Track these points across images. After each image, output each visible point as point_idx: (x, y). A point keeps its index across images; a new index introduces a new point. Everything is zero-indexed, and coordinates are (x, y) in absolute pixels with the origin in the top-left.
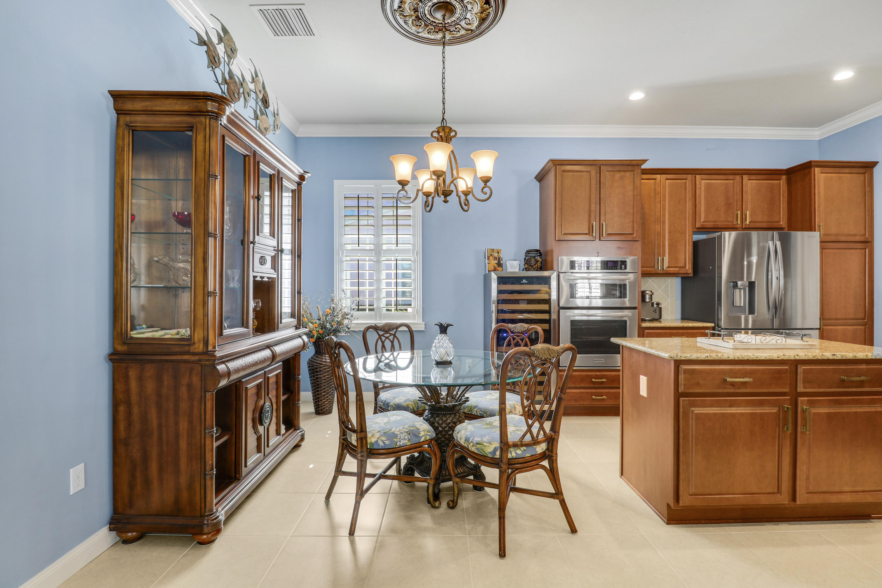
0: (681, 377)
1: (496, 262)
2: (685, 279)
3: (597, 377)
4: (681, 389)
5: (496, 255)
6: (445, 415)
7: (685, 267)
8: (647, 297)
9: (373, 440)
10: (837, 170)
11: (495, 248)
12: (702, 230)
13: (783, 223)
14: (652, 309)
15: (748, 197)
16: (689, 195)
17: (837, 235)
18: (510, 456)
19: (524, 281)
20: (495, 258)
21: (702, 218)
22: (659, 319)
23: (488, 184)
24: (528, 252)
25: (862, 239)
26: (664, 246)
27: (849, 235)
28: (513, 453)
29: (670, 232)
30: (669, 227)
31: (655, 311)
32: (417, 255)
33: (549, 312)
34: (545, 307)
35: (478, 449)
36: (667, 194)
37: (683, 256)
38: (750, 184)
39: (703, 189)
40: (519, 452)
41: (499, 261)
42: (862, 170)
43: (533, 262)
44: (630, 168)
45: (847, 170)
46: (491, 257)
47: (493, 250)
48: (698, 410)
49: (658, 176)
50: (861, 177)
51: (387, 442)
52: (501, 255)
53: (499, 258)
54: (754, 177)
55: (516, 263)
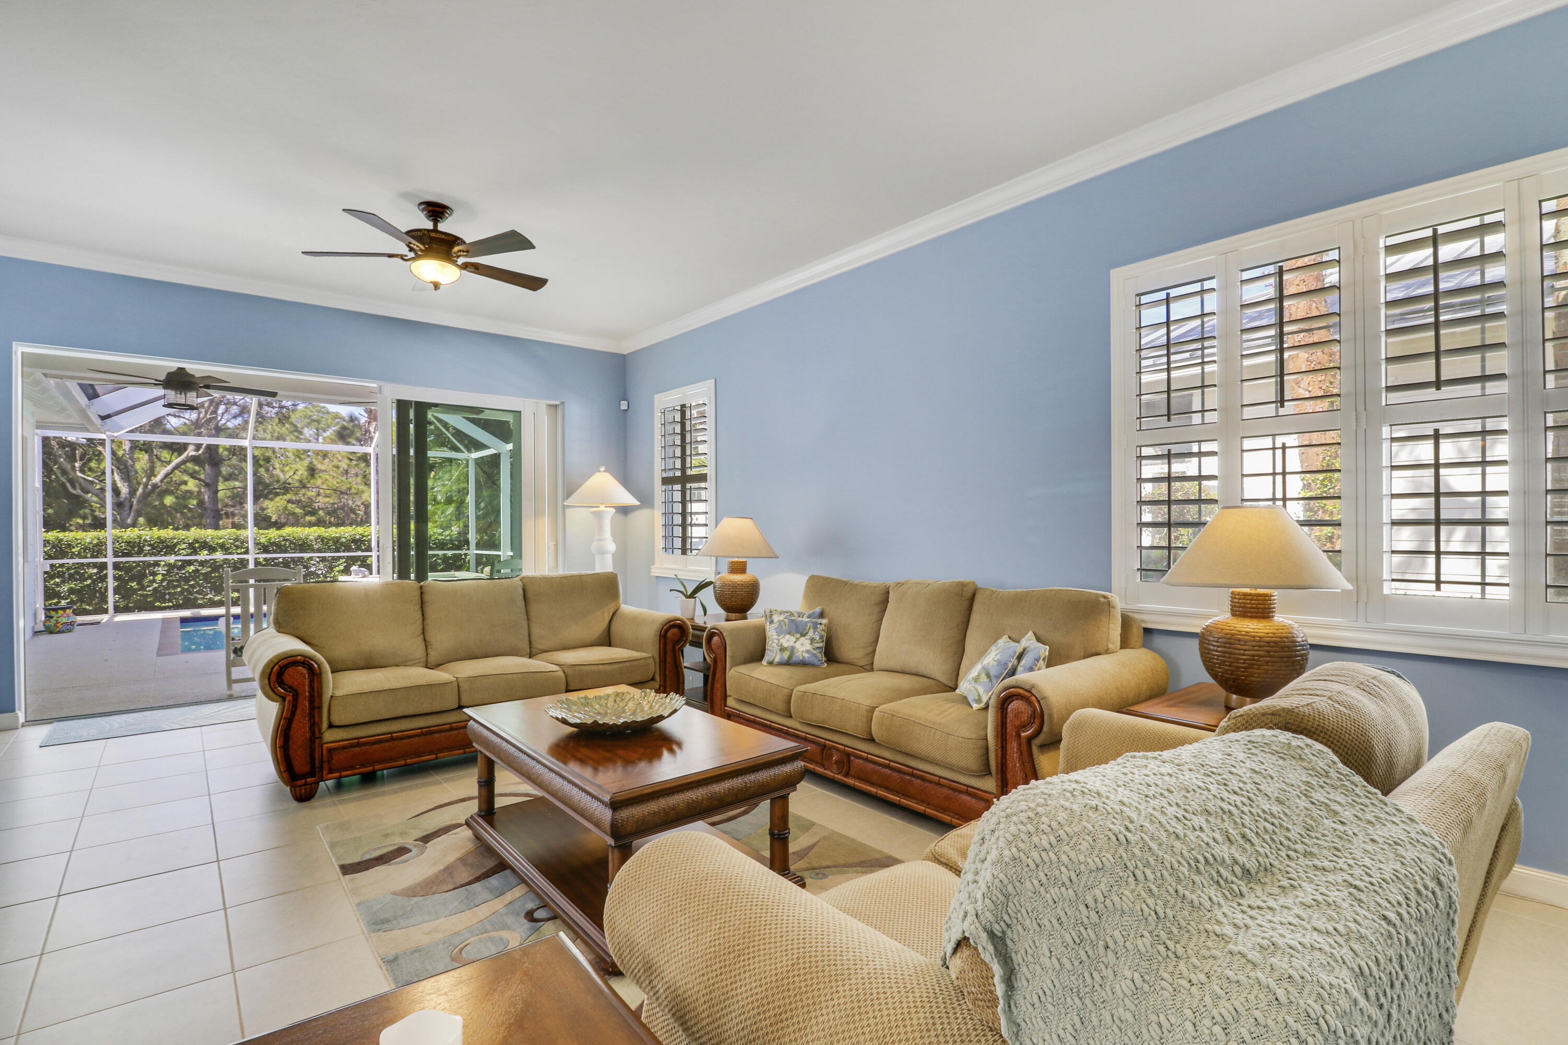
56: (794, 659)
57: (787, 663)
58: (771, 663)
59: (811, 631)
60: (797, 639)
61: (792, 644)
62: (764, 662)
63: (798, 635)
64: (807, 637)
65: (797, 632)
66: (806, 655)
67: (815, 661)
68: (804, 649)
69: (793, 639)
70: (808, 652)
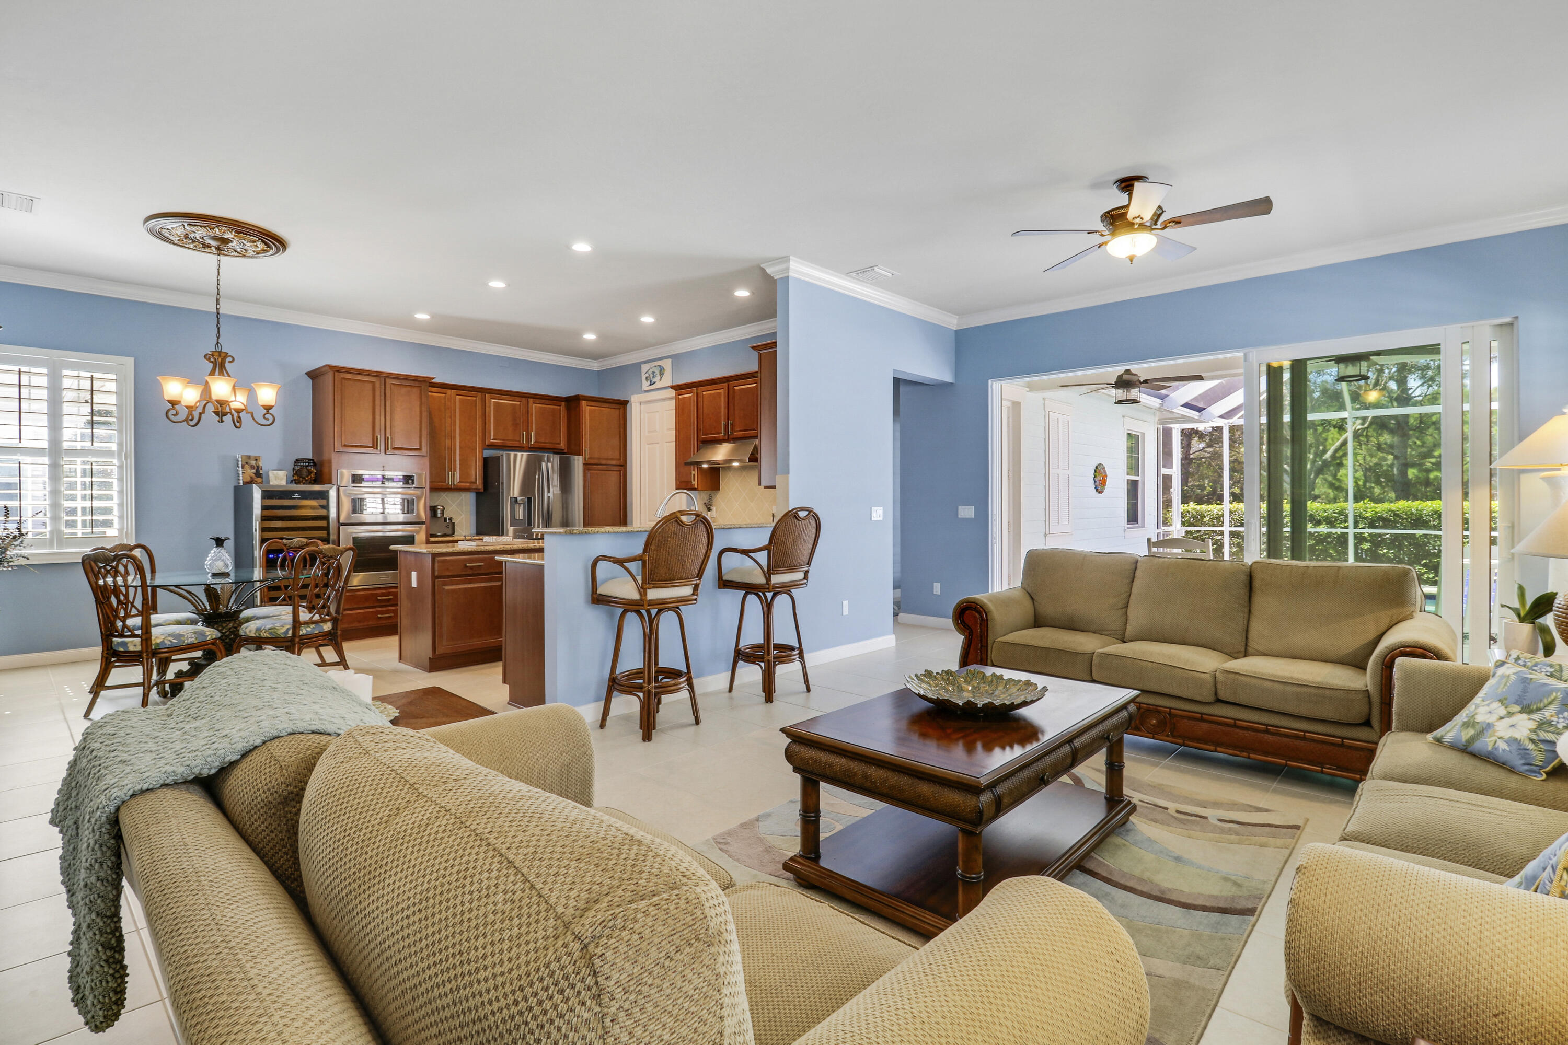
0: (436, 565)
1: (254, 471)
2: (479, 495)
3: (383, 595)
4: (436, 574)
5: (253, 463)
6: (225, 622)
7: (475, 482)
8: (439, 511)
9: (158, 641)
10: (599, 404)
11: (252, 454)
12: (492, 446)
13: (563, 445)
14: (445, 524)
15: (534, 419)
16: (479, 413)
17: (599, 459)
18: (301, 633)
19: (296, 495)
20: (252, 467)
21: (491, 438)
22: (452, 534)
23: (270, 411)
24: (298, 461)
25: (618, 463)
26: (455, 461)
27: (607, 459)
28: (304, 631)
29: (460, 448)
30: (460, 442)
31: (447, 527)
32: (126, 458)
33: (327, 529)
34: (323, 523)
35: (270, 633)
36: (458, 410)
37: (473, 473)
38: (535, 407)
39: (492, 408)
40: (309, 629)
41: (258, 470)
42: (617, 406)
43: (305, 472)
44: (417, 384)
45: (607, 405)
46: (247, 466)
47: (249, 457)
48: (447, 588)
49: (449, 391)
50: (617, 411)
51: (174, 641)
52: (261, 464)
53: (258, 467)
54: (537, 401)
55: (282, 474)
56: (1477, 746)
57: (1466, 750)
58: (1439, 741)
59: (1554, 708)
60: (1510, 714)
61: (1492, 719)
62: (1430, 737)
63: (1517, 708)
64: (1536, 716)
65: (1517, 703)
66: (1502, 746)
67: (1518, 762)
68: (1507, 734)
69: (1502, 711)
70: (1512, 741)
